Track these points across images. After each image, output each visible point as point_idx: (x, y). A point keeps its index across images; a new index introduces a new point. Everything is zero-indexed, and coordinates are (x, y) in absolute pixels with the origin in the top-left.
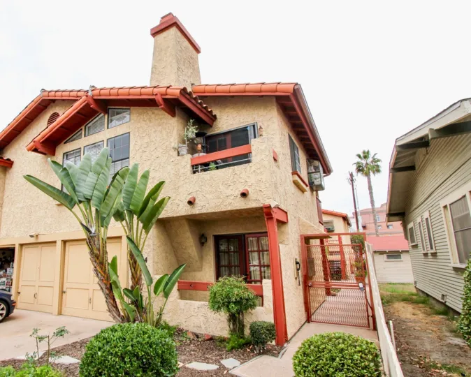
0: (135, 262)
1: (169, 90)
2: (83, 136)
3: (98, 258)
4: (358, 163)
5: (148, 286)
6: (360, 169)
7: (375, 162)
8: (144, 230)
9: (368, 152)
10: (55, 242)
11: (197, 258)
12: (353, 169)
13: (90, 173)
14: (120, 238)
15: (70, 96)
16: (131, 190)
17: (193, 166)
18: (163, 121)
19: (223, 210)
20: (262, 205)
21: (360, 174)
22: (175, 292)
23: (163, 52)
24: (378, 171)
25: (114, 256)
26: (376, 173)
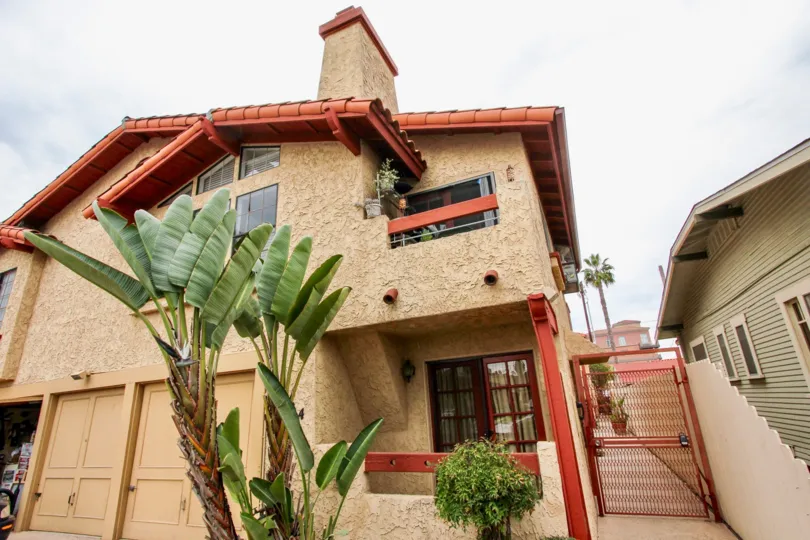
0: (279, 420)
1: (350, 105)
2: (194, 192)
3: (192, 416)
4: (587, 271)
5: (304, 472)
6: (589, 278)
7: (607, 269)
8: (298, 354)
9: (597, 256)
10: (122, 387)
11: (398, 405)
13: (188, 235)
14: (251, 372)
15: (173, 126)
16: (275, 274)
17: (391, 236)
18: (337, 163)
19: (451, 310)
20: (525, 298)
21: (590, 285)
22: (360, 480)
23: (340, 58)
24: (611, 281)
25: (233, 408)
26: (609, 284)
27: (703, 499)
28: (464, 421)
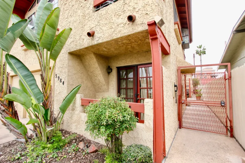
4: (197, 50)
6: (197, 53)
7: (204, 50)
9: (201, 45)
11: (104, 83)
17: (95, 7)
21: (197, 55)
22: (79, 108)
24: (205, 53)
26: (204, 54)
27: (226, 127)
28: (129, 90)
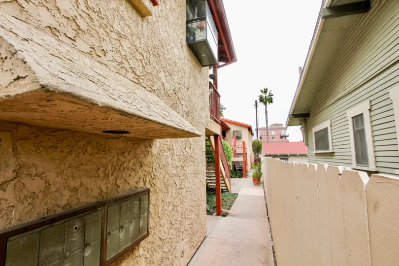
4: (261, 96)
6: (261, 100)
7: (271, 96)
9: (267, 89)
12: (258, 99)
21: (261, 103)
24: (272, 102)
26: (270, 103)
